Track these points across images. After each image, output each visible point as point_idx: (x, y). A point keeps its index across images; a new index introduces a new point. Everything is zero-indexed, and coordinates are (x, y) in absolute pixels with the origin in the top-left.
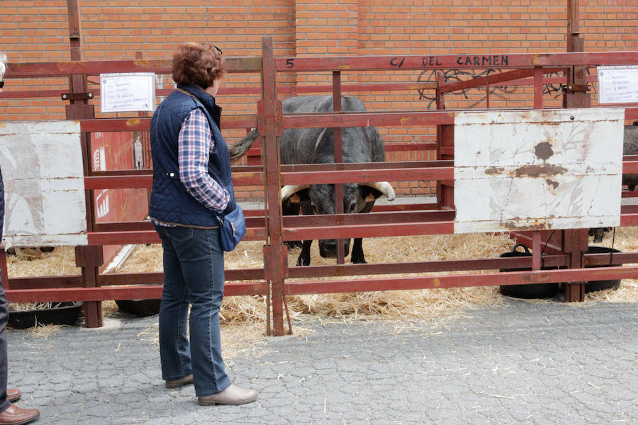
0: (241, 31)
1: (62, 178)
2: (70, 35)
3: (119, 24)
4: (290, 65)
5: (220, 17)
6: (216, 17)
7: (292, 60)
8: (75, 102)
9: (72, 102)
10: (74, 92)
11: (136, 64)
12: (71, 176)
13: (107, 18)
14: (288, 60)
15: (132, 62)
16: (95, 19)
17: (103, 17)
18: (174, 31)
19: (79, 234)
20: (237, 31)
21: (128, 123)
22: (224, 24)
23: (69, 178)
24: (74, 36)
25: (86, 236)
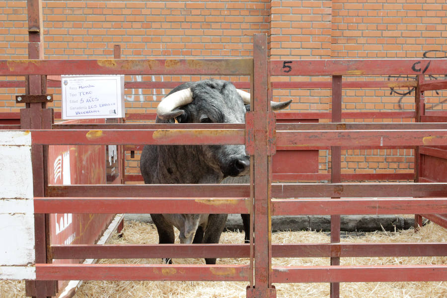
0: (218, 26)
1: (7, 199)
2: (30, 28)
3: (102, 18)
4: (287, 69)
5: (198, 12)
6: (194, 12)
7: (291, 62)
8: (31, 106)
9: (28, 105)
10: (31, 94)
11: (100, 64)
12: (18, 196)
13: (90, 11)
14: (285, 62)
15: (95, 62)
16: (80, 12)
17: (87, 11)
18: (154, 25)
19: (26, 266)
20: (214, 26)
21: (88, 135)
22: (200, 18)
23: (16, 198)
24: (32, 30)
25: (34, 269)
